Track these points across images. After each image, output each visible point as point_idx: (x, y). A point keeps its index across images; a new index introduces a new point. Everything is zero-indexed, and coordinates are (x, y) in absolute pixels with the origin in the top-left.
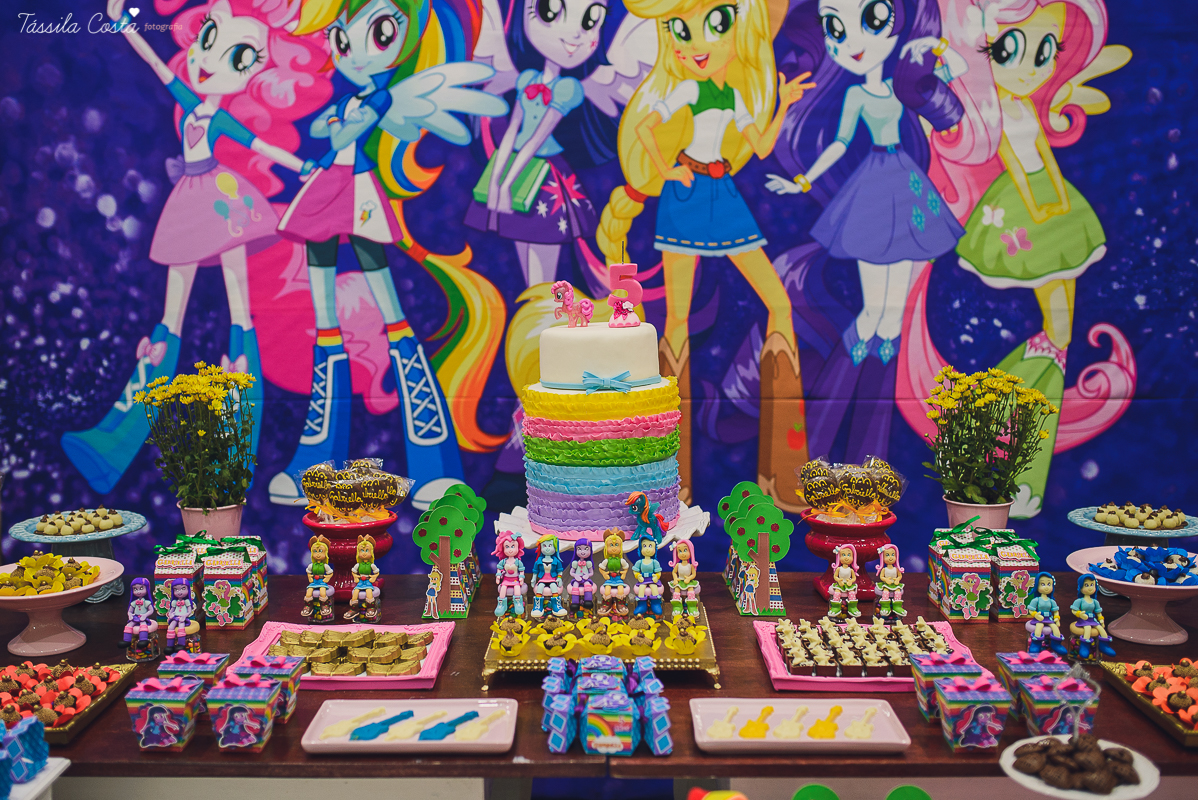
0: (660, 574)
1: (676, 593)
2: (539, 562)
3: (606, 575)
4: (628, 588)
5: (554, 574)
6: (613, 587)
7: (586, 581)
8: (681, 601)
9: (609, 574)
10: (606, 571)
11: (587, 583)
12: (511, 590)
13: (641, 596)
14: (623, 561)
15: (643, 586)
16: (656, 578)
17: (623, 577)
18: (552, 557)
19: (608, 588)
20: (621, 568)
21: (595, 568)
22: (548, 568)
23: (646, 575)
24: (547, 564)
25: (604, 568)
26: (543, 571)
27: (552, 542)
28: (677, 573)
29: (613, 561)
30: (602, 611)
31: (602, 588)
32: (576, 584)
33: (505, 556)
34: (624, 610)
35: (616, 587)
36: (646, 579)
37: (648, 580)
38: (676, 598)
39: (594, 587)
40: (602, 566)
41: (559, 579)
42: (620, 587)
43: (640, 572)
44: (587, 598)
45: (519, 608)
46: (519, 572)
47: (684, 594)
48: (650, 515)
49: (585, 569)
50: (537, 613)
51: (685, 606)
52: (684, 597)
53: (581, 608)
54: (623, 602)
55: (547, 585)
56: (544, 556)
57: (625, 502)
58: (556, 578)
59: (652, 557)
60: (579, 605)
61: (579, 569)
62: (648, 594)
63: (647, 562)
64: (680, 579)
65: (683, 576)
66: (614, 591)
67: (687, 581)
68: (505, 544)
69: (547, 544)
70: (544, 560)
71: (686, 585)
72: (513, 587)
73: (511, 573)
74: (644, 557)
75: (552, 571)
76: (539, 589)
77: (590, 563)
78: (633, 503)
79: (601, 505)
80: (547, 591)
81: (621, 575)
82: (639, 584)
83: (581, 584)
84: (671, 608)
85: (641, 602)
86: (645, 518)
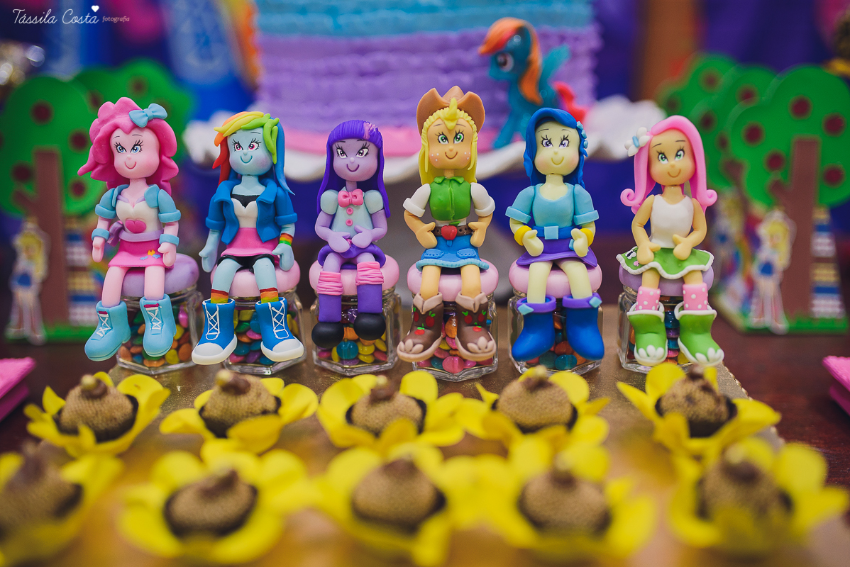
0: (592, 230)
1: (649, 288)
2: (221, 193)
3: (425, 234)
4: (492, 272)
5: (269, 232)
6: (445, 271)
7: (362, 251)
8: (661, 313)
9: (435, 231)
10: (425, 219)
11: (366, 260)
12: (134, 279)
13: (536, 297)
14: (479, 191)
15: (540, 270)
16: (582, 241)
17: (477, 239)
18: (262, 179)
19: (432, 273)
20: (471, 211)
21: (393, 210)
22: (247, 215)
23: (552, 232)
24: (245, 201)
25: (420, 211)
26: (235, 221)
27: (258, 135)
28: (647, 227)
29: (448, 189)
30: (409, 348)
31: (413, 273)
32: (332, 262)
33: (118, 181)
34: (482, 345)
35: (457, 271)
36: (550, 246)
37: (558, 251)
38: (646, 307)
39: (391, 268)
40: (413, 205)
41: (284, 249)
42: (470, 272)
43: (531, 224)
44: (366, 305)
45: (158, 335)
46: (162, 226)
47: (671, 291)
48: (541, 85)
49: (360, 216)
50: (208, 353)
51: (673, 329)
52: (671, 302)
53: (350, 333)
54: (478, 318)
55: (246, 263)
56: (237, 178)
57: (471, 57)
58: (275, 242)
59: (569, 179)
60: (341, 325)
61: (342, 215)
62: (559, 292)
63: (553, 193)
64: (659, 243)
65: (667, 234)
66: (451, 283)
67: (682, 249)
68: (114, 141)
69: (244, 139)
70: (238, 190)
71: (680, 262)
72: (140, 270)
73: (138, 227)
74: (541, 179)
75: (261, 222)
76: (224, 275)
77: (374, 199)
78: (498, 51)
79: (415, 61)
80: (245, 283)
81: (470, 231)
82: (526, 260)
83: (348, 261)
84: (630, 336)
85: (535, 319)
86: (529, 90)
